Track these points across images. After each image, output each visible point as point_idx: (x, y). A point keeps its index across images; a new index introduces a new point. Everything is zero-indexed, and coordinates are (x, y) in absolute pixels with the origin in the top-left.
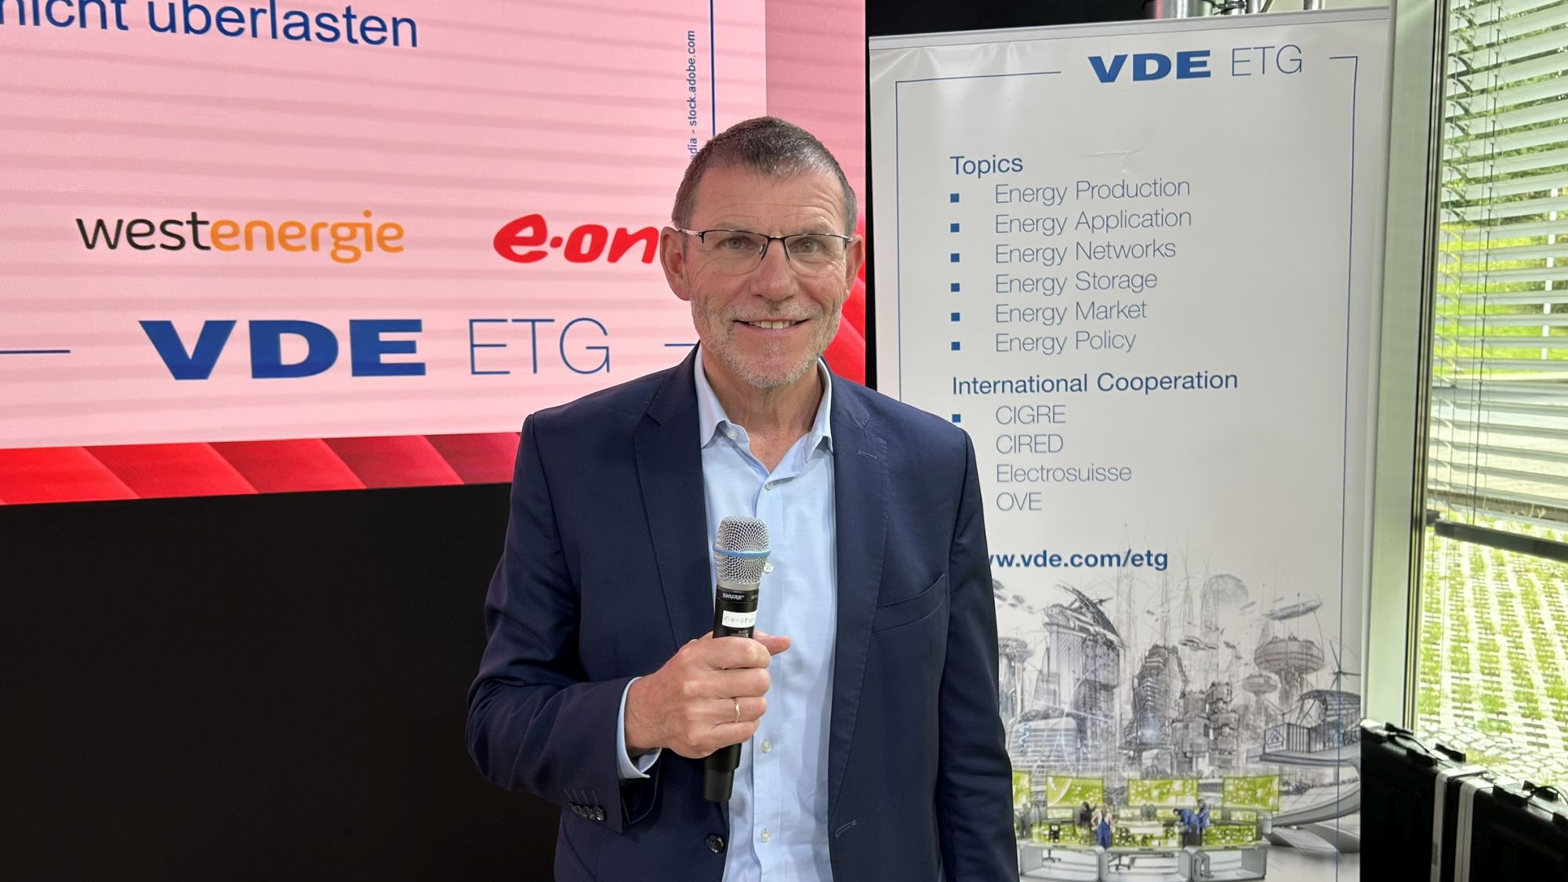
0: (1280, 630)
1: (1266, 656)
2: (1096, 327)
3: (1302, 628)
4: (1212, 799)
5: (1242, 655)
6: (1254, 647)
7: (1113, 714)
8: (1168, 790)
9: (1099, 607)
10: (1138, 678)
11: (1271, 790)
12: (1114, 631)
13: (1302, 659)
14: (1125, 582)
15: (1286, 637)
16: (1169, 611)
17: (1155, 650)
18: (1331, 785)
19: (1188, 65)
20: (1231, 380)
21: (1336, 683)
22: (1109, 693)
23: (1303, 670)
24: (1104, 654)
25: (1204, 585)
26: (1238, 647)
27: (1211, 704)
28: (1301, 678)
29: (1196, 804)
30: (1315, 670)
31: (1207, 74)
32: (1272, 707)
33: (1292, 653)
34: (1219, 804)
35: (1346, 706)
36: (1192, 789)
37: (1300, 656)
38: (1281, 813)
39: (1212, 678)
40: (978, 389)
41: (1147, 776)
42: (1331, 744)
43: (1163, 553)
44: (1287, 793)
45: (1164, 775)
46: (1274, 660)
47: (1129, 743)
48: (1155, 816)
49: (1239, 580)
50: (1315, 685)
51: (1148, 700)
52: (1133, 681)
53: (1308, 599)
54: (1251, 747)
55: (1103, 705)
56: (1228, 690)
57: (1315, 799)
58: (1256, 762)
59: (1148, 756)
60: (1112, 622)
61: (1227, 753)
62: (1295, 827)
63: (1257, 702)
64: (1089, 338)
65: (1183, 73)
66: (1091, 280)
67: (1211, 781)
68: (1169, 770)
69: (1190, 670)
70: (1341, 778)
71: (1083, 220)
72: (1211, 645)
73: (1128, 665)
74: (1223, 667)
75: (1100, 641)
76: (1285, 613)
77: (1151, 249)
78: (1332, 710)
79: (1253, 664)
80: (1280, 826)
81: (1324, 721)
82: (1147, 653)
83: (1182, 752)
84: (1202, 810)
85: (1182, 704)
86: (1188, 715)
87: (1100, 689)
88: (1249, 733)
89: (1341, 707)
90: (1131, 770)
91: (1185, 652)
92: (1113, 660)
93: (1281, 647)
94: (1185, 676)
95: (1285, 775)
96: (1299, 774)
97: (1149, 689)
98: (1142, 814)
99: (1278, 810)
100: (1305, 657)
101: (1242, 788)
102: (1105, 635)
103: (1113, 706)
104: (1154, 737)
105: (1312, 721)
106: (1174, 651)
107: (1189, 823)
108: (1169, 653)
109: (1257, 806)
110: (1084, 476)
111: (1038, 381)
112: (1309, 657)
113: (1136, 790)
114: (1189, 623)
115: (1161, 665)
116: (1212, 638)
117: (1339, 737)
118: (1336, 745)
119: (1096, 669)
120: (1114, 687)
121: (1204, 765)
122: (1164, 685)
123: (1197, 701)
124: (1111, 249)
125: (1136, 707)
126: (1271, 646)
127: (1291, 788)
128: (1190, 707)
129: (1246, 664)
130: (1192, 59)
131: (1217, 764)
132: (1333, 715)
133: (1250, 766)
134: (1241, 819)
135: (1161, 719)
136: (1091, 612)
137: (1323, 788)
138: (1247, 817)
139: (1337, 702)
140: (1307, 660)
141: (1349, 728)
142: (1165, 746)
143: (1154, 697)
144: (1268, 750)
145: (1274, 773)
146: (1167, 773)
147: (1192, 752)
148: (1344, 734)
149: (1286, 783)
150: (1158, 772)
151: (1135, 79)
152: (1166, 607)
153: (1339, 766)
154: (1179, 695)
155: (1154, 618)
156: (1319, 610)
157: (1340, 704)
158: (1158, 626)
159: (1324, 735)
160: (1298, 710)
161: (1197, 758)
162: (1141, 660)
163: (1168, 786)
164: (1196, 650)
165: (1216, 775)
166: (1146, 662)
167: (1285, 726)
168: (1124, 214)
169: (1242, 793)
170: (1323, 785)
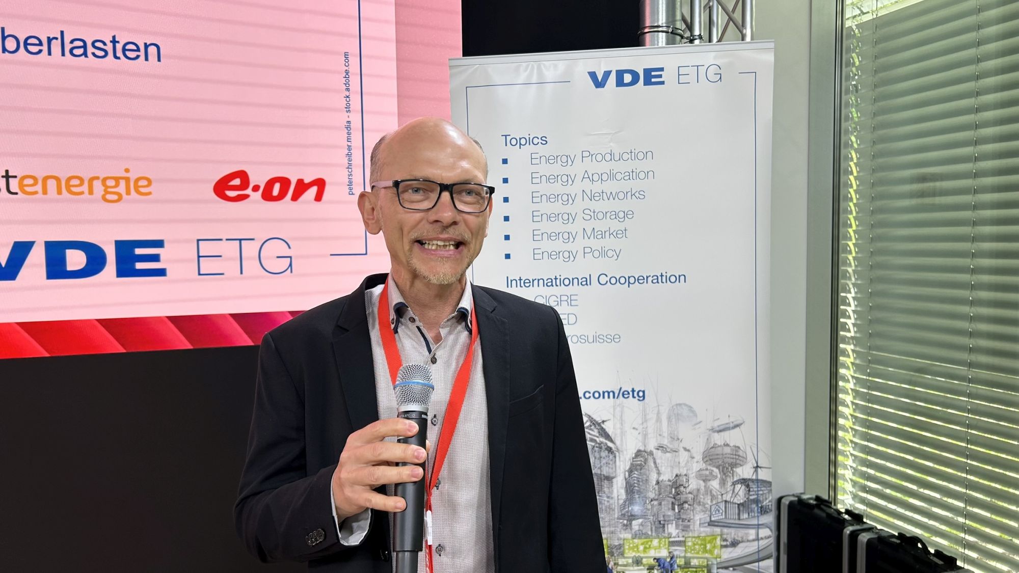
0: (718, 439)
1: (710, 456)
2: (595, 244)
3: (733, 438)
4: (678, 551)
5: (694, 455)
6: (702, 451)
7: (613, 496)
8: (650, 546)
9: (602, 425)
10: (628, 471)
11: (716, 545)
12: (612, 441)
13: (733, 458)
14: (618, 409)
15: (722, 444)
16: (647, 428)
17: (639, 453)
18: (754, 540)
19: (651, 77)
20: (683, 278)
21: (755, 473)
22: (610, 482)
23: (734, 465)
24: (606, 456)
25: (669, 410)
26: (691, 450)
27: (676, 488)
28: (733, 470)
29: (668, 555)
30: (741, 465)
31: (663, 83)
32: (715, 490)
33: (726, 454)
34: (683, 555)
35: (762, 489)
36: (665, 545)
37: (732, 456)
38: (722, 560)
39: (676, 471)
40: (522, 285)
41: (636, 537)
42: (753, 514)
43: (642, 390)
44: (726, 546)
45: (646, 536)
46: (715, 459)
47: (623, 515)
48: (642, 563)
49: (690, 407)
50: (742, 475)
51: (635, 487)
52: (625, 475)
53: (736, 419)
54: (703, 517)
55: (606, 490)
56: (686, 479)
57: (744, 550)
58: (705, 527)
59: (636, 524)
60: (611, 435)
61: (687, 521)
62: (731, 569)
63: (705, 486)
64: (592, 251)
65: (648, 82)
66: (592, 214)
67: (677, 539)
68: (650, 533)
69: (662, 466)
70: (760, 536)
71: (587, 176)
72: (674, 450)
73: (622, 463)
74: (682, 464)
75: (604, 448)
76: (722, 428)
77: (629, 194)
78: (753, 491)
79: (702, 462)
80: (722, 568)
81: (747, 499)
82: (634, 455)
83: (658, 520)
84: (672, 558)
85: (657, 488)
86: (661, 496)
87: (604, 479)
88: (701, 506)
89: (759, 489)
90: (626, 533)
91: (658, 454)
92: (612, 460)
93: (719, 450)
94: (658, 470)
95: (724, 534)
96: (733, 534)
97: (635, 479)
98: (633, 562)
99: (720, 558)
100: (734, 457)
101: (697, 544)
102: (606, 444)
103: (612, 490)
104: (640, 511)
105: (740, 499)
106: (651, 453)
107: (664, 567)
108: (648, 455)
109: (707, 555)
110: (591, 340)
111: (560, 279)
112: (737, 457)
113: (629, 546)
114: (660, 435)
115: (643, 463)
116: (675, 445)
117: (758, 510)
118: (756, 515)
119: (601, 467)
120: (613, 478)
121: (672, 529)
122: (645, 476)
123: (666, 487)
124: (604, 194)
125: (627, 491)
126: (713, 450)
127: (728, 543)
128: (663, 490)
129: (697, 462)
130: (653, 73)
131: (680, 528)
132: (754, 495)
133: (702, 529)
134: (697, 564)
135: (644, 498)
136: (597, 429)
137: (748, 543)
138: (701, 563)
139: (756, 486)
140: (736, 458)
141: (764, 503)
142: (646, 517)
143: (639, 485)
144: (713, 519)
145: (716, 534)
146: (649, 534)
147: (665, 521)
148: (761, 507)
149: (726, 540)
150: (643, 534)
151: (617, 86)
152: (645, 425)
153: (758, 528)
154: (655, 483)
155: (638, 432)
156: (742, 426)
157: (758, 487)
158: (640, 437)
159: (748, 508)
160: (731, 492)
161: (668, 524)
162: (630, 460)
163: (649, 543)
164: (665, 453)
165: (681, 535)
166: (633, 461)
167: (724, 503)
168: (612, 171)
169: (697, 547)
170: (748, 541)
